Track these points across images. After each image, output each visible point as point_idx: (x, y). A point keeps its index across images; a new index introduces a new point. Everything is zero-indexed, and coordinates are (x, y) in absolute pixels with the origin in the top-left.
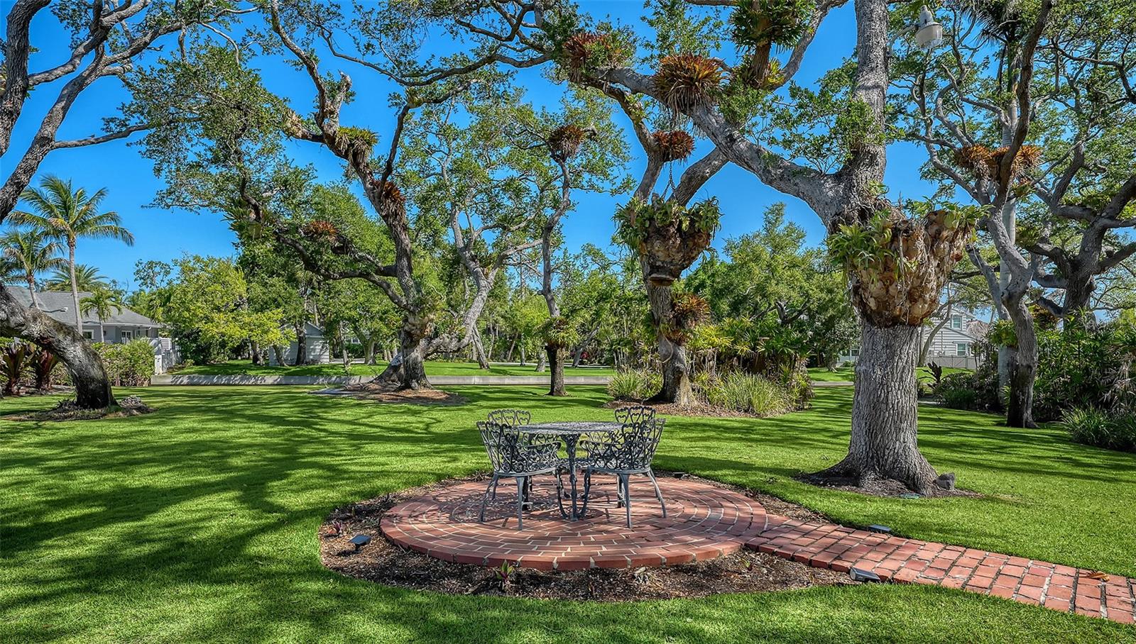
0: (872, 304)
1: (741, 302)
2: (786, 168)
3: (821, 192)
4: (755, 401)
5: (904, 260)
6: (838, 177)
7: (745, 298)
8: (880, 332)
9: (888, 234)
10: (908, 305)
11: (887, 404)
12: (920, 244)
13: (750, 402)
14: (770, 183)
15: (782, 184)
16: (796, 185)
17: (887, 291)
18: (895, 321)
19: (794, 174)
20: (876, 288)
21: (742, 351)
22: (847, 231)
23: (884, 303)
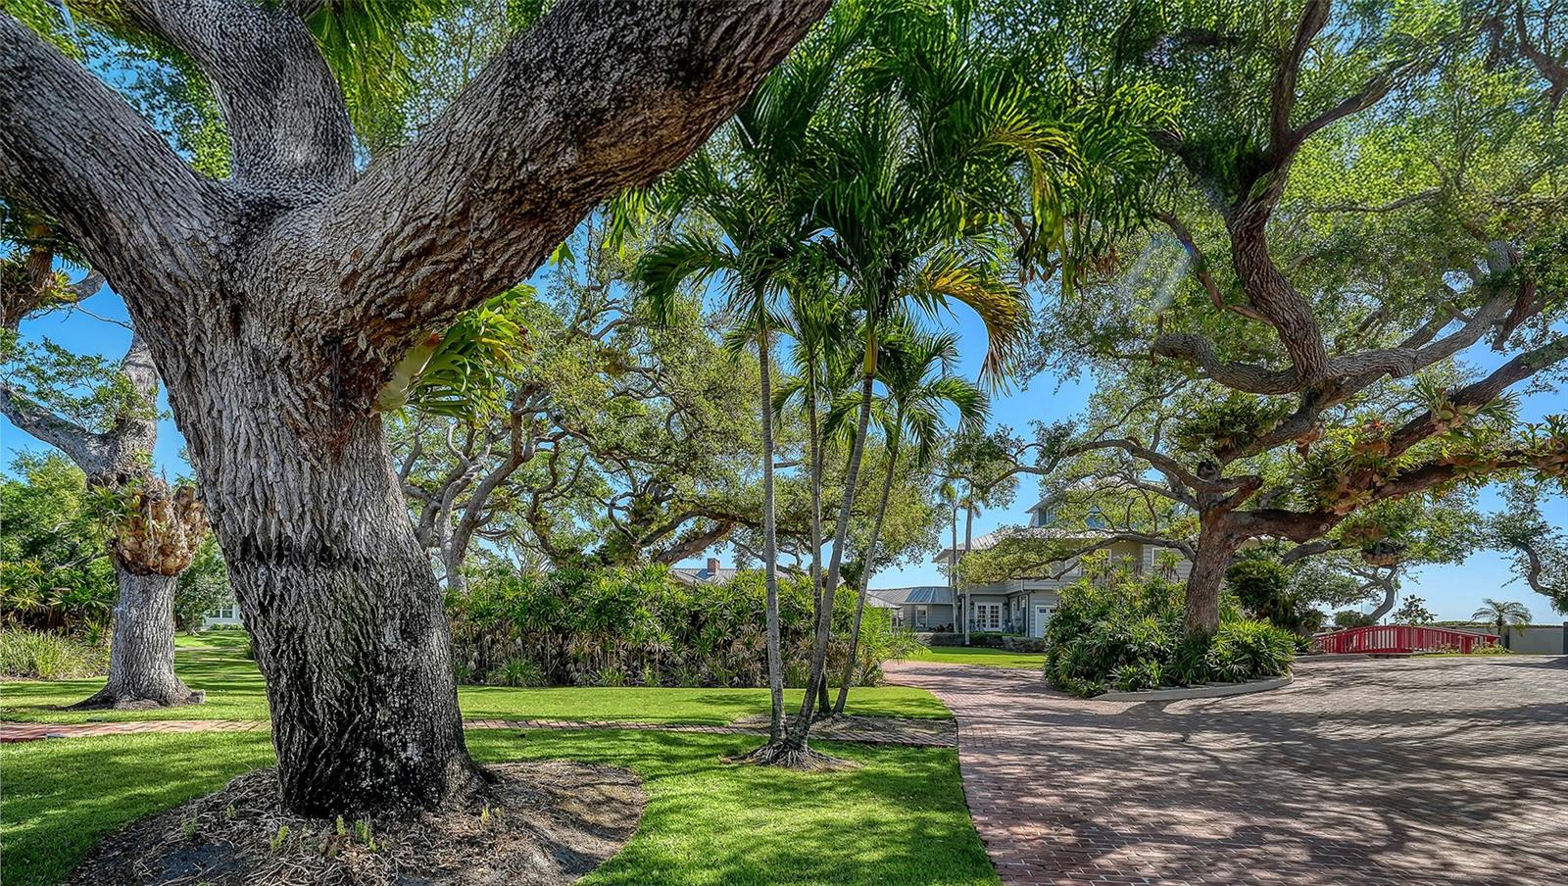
0: (127, 555)
1: (44, 542)
2: (43, 417)
3: (85, 450)
4: (39, 662)
5: (154, 522)
6: (104, 438)
7: (52, 538)
8: (137, 579)
9: (137, 500)
10: (160, 558)
11: (142, 638)
12: (169, 511)
13: (32, 664)
14: (24, 427)
15: (38, 432)
16: (56, 436)
17: (141, 546)
18: (148, 572)
19: (52, 426)
20: (129, 542)
21: (24, 603)
22: (100, 491)
23: (138, 556)
